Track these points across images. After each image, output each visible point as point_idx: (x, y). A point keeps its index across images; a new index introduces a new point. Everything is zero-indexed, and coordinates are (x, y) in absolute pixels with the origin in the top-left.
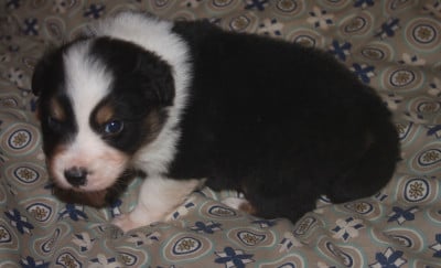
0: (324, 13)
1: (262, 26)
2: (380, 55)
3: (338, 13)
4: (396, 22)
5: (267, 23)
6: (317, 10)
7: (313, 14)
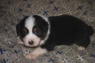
0: (71, 11)
1: (58, 14)
2: (83, 19)
3: (74, 11)
4: (86, 12)
5: (59, 13)
6: (69, 10)
7: (68, 11)
